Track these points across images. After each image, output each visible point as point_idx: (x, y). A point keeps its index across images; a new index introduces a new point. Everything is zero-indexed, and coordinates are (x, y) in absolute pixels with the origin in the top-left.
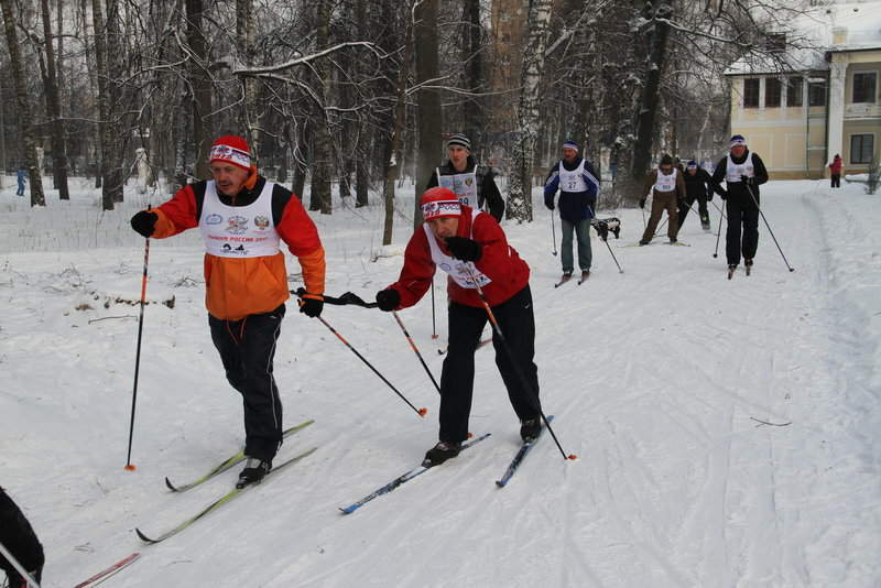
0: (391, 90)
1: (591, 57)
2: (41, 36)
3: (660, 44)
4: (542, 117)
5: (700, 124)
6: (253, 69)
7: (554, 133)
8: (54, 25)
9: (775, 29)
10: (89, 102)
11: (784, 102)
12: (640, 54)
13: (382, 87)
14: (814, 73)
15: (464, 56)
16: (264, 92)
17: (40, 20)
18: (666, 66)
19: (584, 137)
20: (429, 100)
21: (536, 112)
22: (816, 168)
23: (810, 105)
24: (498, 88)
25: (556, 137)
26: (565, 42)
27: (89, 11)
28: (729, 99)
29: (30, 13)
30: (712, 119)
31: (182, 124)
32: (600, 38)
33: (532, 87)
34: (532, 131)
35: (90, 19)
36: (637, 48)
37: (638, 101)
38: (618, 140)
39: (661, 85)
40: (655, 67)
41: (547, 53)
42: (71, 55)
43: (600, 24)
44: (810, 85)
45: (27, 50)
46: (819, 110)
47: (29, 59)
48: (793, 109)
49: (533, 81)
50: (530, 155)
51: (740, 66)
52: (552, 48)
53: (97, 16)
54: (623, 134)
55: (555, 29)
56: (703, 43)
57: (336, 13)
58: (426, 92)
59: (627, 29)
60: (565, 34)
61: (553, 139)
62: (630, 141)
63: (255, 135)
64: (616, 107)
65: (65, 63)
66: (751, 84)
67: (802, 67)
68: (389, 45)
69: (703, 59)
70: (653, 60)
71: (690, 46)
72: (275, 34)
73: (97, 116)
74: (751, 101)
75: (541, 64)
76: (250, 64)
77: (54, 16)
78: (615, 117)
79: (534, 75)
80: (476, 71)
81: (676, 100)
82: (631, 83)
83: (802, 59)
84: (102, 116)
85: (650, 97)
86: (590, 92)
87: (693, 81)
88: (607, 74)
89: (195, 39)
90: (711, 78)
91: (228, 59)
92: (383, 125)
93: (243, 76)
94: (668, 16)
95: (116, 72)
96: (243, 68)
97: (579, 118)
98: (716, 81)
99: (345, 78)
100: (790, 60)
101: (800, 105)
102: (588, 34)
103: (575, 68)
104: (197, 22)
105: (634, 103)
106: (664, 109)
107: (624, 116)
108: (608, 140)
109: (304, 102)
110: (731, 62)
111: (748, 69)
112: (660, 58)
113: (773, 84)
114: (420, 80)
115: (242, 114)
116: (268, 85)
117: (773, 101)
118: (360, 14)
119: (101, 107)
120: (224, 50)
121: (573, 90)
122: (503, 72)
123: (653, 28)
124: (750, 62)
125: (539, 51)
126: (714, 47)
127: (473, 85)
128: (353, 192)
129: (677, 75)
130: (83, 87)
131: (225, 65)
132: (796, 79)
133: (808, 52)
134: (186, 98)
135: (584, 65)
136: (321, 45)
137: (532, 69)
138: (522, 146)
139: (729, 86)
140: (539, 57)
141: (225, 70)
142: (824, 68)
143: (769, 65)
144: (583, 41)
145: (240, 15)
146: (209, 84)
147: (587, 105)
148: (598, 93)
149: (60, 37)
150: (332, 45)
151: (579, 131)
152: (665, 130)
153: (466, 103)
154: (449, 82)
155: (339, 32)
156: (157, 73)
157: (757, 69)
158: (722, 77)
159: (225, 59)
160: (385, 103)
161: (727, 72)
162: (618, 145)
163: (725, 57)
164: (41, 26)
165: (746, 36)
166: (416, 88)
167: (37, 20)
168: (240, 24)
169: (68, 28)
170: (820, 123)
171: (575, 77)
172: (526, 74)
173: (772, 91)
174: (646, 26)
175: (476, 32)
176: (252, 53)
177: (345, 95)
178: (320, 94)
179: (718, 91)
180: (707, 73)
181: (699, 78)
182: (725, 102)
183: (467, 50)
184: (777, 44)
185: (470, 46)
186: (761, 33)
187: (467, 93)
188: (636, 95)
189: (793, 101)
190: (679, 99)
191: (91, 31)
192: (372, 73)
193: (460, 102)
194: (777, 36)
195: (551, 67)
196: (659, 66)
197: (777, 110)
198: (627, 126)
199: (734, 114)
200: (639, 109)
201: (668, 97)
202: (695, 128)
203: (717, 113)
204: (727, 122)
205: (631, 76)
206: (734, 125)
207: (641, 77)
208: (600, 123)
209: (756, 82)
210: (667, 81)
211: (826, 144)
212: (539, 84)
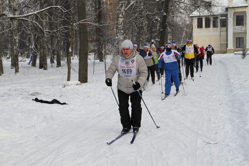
0: (69, 24)
1: (142, 11)
3: (167, 6)
4: (125, 33)
5: (182, 35)
6: (16, 16)
11: (211, 26)
12: (159, 9)
13: (65, 23)
14: (222, 15)
15: (95, 11)
16: (20, 25)
18: (169, 14)
19: (140, 40)
20: (83, 27)
21: (122, 31)
22: (224, 50)
23: (221, 27)
24: (109, 22)
26: (132, 5)
28: (192, 25)
30: (186, 33)
32: (145, 4)
33: (121, 22)
34: (121, 38)
36: (158, 7)
37: (160, 26)
38: (153, 41)
39: (167, 21)
40: (165, 14)
41: (126, 9)
44: (221, 20)
46: (224, 29)
48: (215, 29)
49: (121, 20)
51: (196, 13)
52: (128, 8)
54: (154, 39)
56: (182, 5)
58: (81, 24)
60: (132, 2)
62: (157, 41)
63: (17, 41)
64: (151, 29)
66: (200, 20)
67: (217, 14)
68: (67, 7)
69: (182, 11)
70: (164, 11)
71: (177, 6)
72: (24, 3)
74: (200, 26)
75: (124, 14)
76: (14, 14)
78: (151, 32)
79: (121, 18)
80: (100, 17)
81: (173, 26)
82: (156, 20)
83: (217, 10)
85: (164, 25)
86: (142, 24)
87: (179, 19)
88: (148, 17)
90: (185, 18)
91: (5, 12)
92: (66, 36)
93: (12, 19)
96: (12, 16)
97: (138, 33)
98: (187, 19)
99: (51, 20)
100: (213, 11)
101: (217, 27)
103: (136, 15)
105: (158, 27)
106: (169, 29)
107: (155, 32)
108: (149, 41)
109: (36, 29)
110: (192, 12)
111: (198, 14)
112: (167, 11)
113: (208, 20)
114: (79, 20)
115: (12, 33)
116: (21, 22)
117: (208, 26)
120: (4, 9)
121: (136, 23)
122: (110, 16)
124: (199, 12)
125: (123, 9)
126: (186, 6)
127: (99, 22)
128: (55, 62)
129: (173, 17)
131: (4, 15)
132: (216, 18)
133: (220, 8)
135: (139, 14)
136: (42, 7)
137: (121, 16)
138: (118, 44)
139: (192, 20)
140: (123, 11)
141: (4, 16)
142: (225, 14)
143: (206, 13)
144: (139, 5)
147: (141, 28)
148: (144, 24)
150: (46, 7)
151: (138, 38)
152: (169, 37)
153: (96, 28)
154: (90, 20)
155: (48, 2)
157: (202, 14)
158: (189, 17)
159: (4, 13)
160: (66, 29)
161: (191, 15)
163: (190, 10)
165: (197, 2)
166: (78, 23)
170: (225, 33)
171: (136, 18)
172: (118, 17)
173: (207, 22)
175: (100, 2)
176: (15, 10)
177: (51, 26)
178: (42, 25)
179: (188, 22)
180: (184, 16)
181: (181, 18)
182: (190, 26)
183: (96, 9)
184: (209, 5)
185: (97, 7)
186: (203, 1)
187: (97, 24)
188: (158, 24)
189: (215, 26)
190: (174, 25)
192: (61, 18)
193: (94, 28)
194: (208, 2)
195: (127, 15)
196: (166, 13)
197: (209, 29)
198: (156, 36)
199: (194, 31)
200: (160, 29)
201: (170, 25)
202: (180, 36)
203: (188, 30)
204: (191, 33)
205: (157, 17)
206: (194, 34)
207: (160, 18)
208: (146, 35)
209: (201, 19)
210: (169, 19)
211: (227, 41)
212: (123, 21)
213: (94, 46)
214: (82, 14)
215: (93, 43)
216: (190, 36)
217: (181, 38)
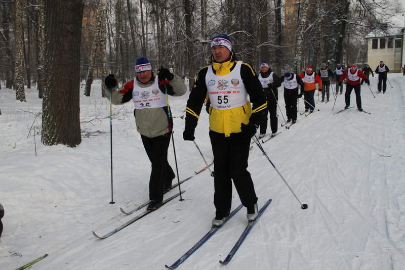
0: (251, 47)
1: (319, 33)
2: (141, 34)
3: (344, 28)
4: (302, 54)
5: (357, 55)
6: (207, 41)
7: (306, 59)
8: (145, 30)
9: (384, 22)
10: (155, 54)
11: (386, 46)
12: (336, 32)
13: (249, 45)
14: (397, 36)
15: (276, 34)
17: (141, 29)
18: (345, 35)
19: (317, 61)
21: (301, 52)
22: (398, 69)
23: (396, 47)
24: (288, 45)
25: (307, 61)
26: (311, 28)
27: (156, 25)
28: (367, 46)
29: (138, 27)
30: (360, 53)
31: (184, 60)
32: (322, 27)
33: (300, 43)
34: (300, 59)
35: (156, 28)
36: (335, 30)
37: (335, 47)
38: (329, 61)
39: (343, 42)
40: (341, 36)
41: (304, 32)
42: (150, 39)
43: (323, 22)
44: (396, 40)
45: (137, 39)
46: (399, 49)
47: (138, 42)
48: (390, 49)
49: (300, 42)
50: (299, 67)
51: (371, 35)
53: (158, 27)
54: (330, 59)
55: (307, 24)
56: (358, 27)
57: (233, 22)
58: (264, 46)
59: (332, 24)
60: (310, 26)
61: (306, 61)
62: (333, 61)
64: (328, 50)
65: (148, 42)
66: (375, 41)
67: (393, 34)
68: (251, 32)
69: (358, 33)
70: (341, 33)
71: (353, 29)
72: (213, 30)
73: (158, 58)
74: (375, 47)
75: (303, 36)
76: (206, 40)
77: (145, 28)
78: (327, 53)
79: (300, 40)
80: (280, 40)
81: (348, 47)
82: (333, 42)
83: (393, 32)
84: (160, 59)
85: (340, 44)
86: (319, 45)
87: (354, 40)
88: (325, 39)
89: (189, 32)
90: (361, 39)
91: (199, 38)
92: (249, 58)
93: (204, 43)
94: (346, 18)
95: (164, 44)
96: (203, 41)
97: (315, 54)
98: (362, 40)
99: (236, 43)
100: (389, 32)
101: (392, 47)
102: (318, 25)
103: (314, 37)
104: (189, 27)
106: (344, 50)
107: (331, 53)
108: (325, 61)
110: (368, 33)
111: (374, 36)
112: (343, 33)
113: (383, 41)
114: (262, 42)
115: (203, 56)
117: (382, 46)
118: (241, 22)
119: (159, 55)
120: (197, 35)
121: (313, 45)
122: (289, 39)
123: (341, 23)
124: (374, 33)
125: (302, 32)
126: (362, 28)
127: (279, 44)
129: (349, 39)
130: (153, 50)
131: (198, 40)
132: (391, 38)
133: (396, 29)
134: (185, 52)
135: (317, 36)
137: (300, 38)
138: (296, 64)
139: (367, 42)
140: (302, 34)
141: (198, 42)
142: (401, 34)
143: (382, 34)
144: (317, 28)
145: (203, 24)
146: (193, 46)
147: (318, 50)
148: (322, 45)
149: (147, 34)
150: (232, 32)
151: (315, 59)
152: (344, 57)
153: (276, 51)
154: (271, 43)
155: (234, 28)
156: (176, 44)
157: (377, 36)
158: (364, 39)
159: (198, 38)
160: (250, 51)
161: (367, 37)
162: (329, 63)
163: (365, 32)
164: (141, 31)
165: (374, 24)
166: (260, 45)
167: (140, 29)
168: (202, 27)
169: (149, 31)
170: (400, 53)
171: (314, 40)
172: (297, 39)
173: (383, 43)
174: (338, 22)
175: (280, 26)
176: (206, 36)
179: (363, 44)
180: (359, 37)
181: (356, 39)
182: (365, 47)
184: (384, 27)
185: (278, 31)
186: (379, 23)
187: (277, 46)
188: (335, 46)
189: (390, 46)
190: (350, 47)
191: (156, 32)
192: (245, 41)
193: (275, 50)
194: (384, 24)
195: (305, 37)
196: (343, 35)
197: (384, 49)
198: (332, 56)
199: (368, 51)
200: (335, 50)
201: (346, 46)
202: (355, 56)
203: (363, 51)
204: (366, 54)
205: (333, 39)
206: (369, 55)
207: (337, 40)
208: (322, 55)
209: (377, 40)
210: (345, 40)
211: (402, 61)
212: (302, 43)
213: (274, 67)
214: (264, 37)
215: (273, 64)
216: (365, 56)
217: (356, 59)
